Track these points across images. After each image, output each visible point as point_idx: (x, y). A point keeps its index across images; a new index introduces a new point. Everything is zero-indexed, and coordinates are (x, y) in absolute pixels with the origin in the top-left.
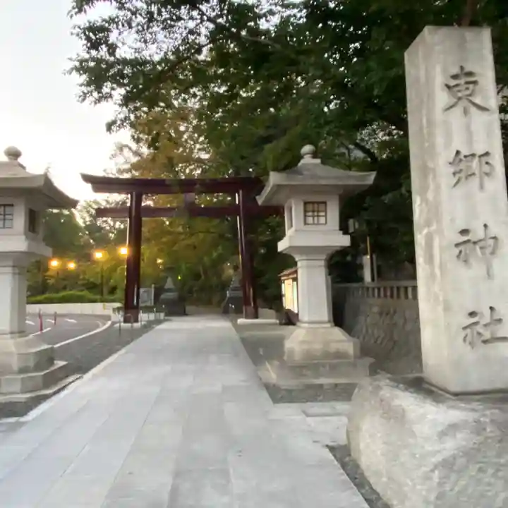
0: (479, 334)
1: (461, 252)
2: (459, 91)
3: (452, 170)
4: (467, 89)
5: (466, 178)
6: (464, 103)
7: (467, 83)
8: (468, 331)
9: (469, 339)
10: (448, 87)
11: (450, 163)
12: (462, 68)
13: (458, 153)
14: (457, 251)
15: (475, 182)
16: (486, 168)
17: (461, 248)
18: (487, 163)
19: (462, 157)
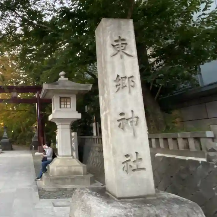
0: (131, 166)
1: (120, 124)
2: (118, 48)
3: (115, 84)
4: (122, 46)
5: (123, 88)
6: (121, 53)
7: (122, 44)
8: (125, 164)
10: (113, 46)
11: (114, 81)
12: (120, 37)
13: (118, 76)
14: (118, 123)
15: (126, 89)
16: (132, 84)
17: (121, 122)
18: (132, 81)
19: (120, 78)
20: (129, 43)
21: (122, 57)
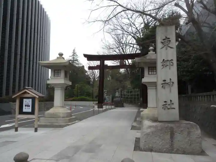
0: (167, 107)
1: (163, 86)
2: (165, 43)
3: (162, 64)
4: (167, 43)
5: (166, 66)
6: (166, 47)
7: (167, 41)
8: (164, 106)
9: (164, 108)
10: (162, 42)
12: (166, 37)
13: (164, 60)
14: (162, 85)
15: (168, 67)
16: (171, 64)
17: (163, 85)
18: (172, 62)
19: (165, 61)
20: (172, 41)
21: (166, 49)
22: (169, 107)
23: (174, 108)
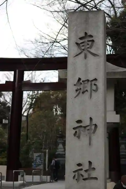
0: (82, 176)
1: (76, 132)
2: (83, 46)
3: (75, 88)
4: (88, 44)
5: (83, 93)
6: (85, 52)
7: (88, 41)
8: (76, 173)
9: (76, 177)
10: (77, 44)
11: (74, 85)
12: (86, 33)
13: (80, 79)
14: (74, 131)
15: (87, 94)
16: (94, 88)
17: (77, 130)
18: (95, 85)
19: (81, 81)
20: (96, 40)
21: (86, 57)
22: (86, 175)
23: (96, 178)
